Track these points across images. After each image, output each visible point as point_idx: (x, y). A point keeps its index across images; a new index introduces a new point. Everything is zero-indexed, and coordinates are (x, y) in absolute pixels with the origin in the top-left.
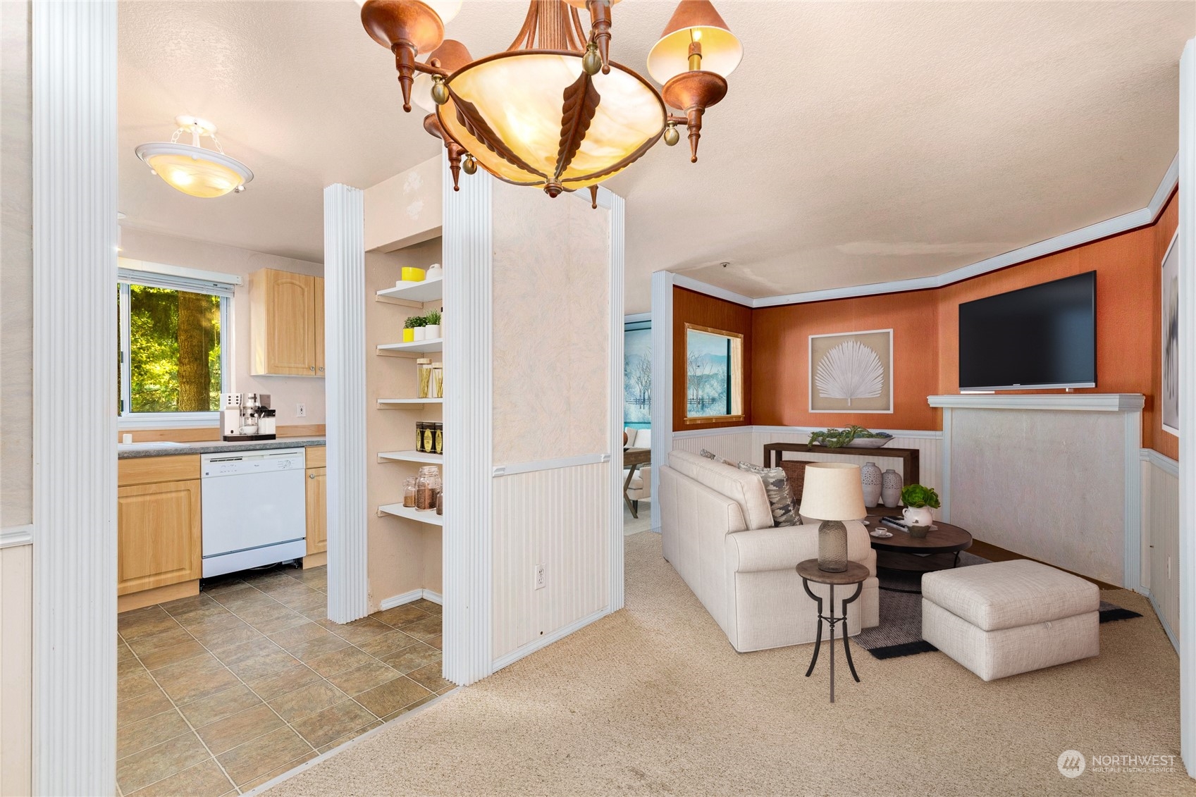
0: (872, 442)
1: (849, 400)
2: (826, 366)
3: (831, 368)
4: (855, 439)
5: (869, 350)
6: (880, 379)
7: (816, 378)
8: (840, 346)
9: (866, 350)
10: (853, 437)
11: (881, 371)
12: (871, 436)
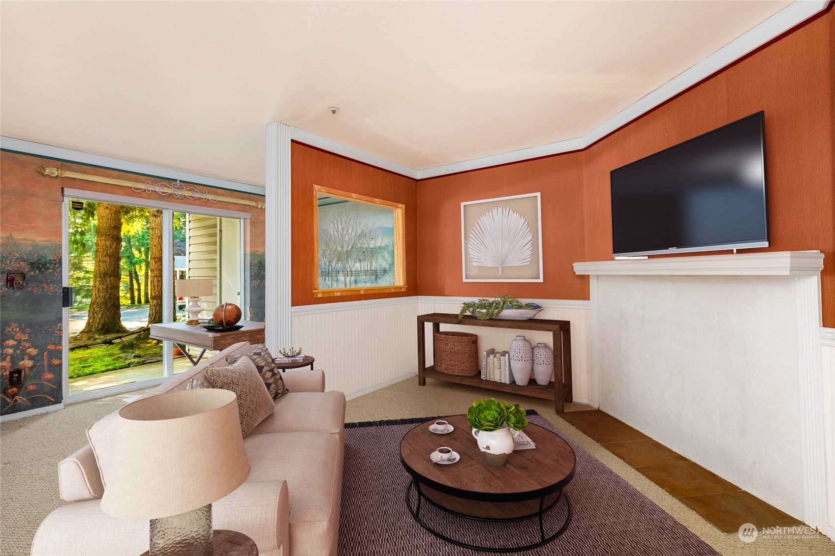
0: (521, 314)
1: (500, 269)
2: (478, 233)
3: (483, 235)
4: (504, 311)
5: (518, 216)
6: (529, 246)
7: (469, 246)
8: (491, 212)
9: (514, 217)
10: (503, 308)
11: (530, 238)
12: (520, 307)
